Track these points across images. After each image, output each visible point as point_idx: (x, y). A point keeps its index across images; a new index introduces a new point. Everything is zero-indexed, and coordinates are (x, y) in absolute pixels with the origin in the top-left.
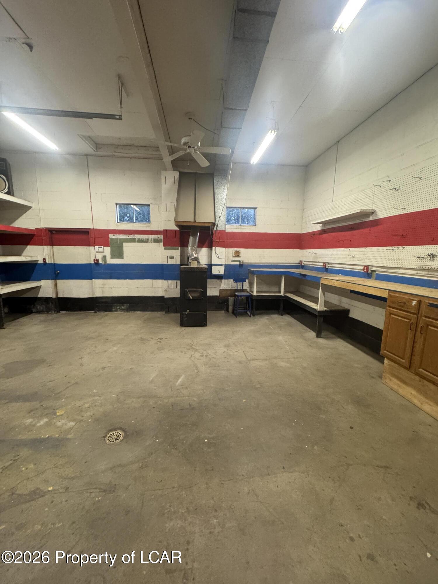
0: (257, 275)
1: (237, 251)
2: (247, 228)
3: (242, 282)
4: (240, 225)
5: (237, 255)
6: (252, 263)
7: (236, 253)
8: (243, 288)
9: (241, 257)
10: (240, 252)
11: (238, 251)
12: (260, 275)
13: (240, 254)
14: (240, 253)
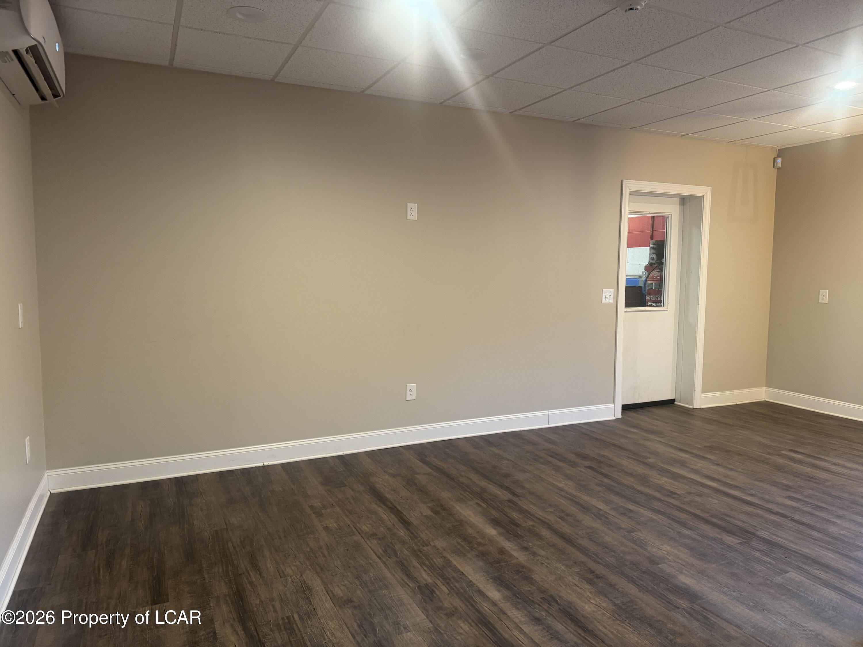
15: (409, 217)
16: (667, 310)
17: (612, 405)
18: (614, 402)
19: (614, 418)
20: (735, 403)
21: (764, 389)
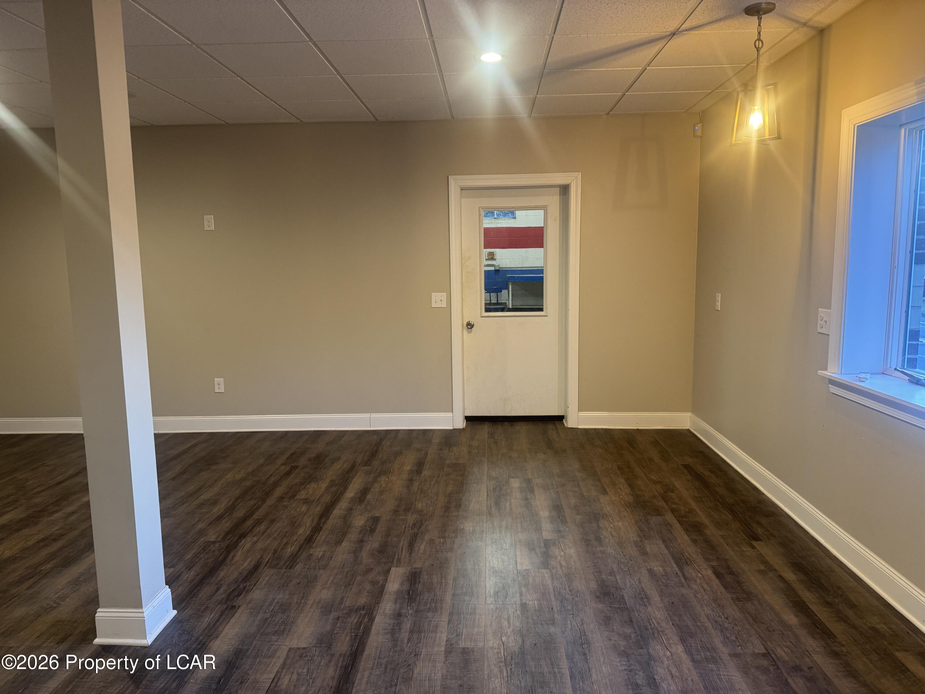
0: (512, 282)
1: (490, 252)
2: (501, 221)
3: (497, 293)
4: (495, 218)
5: (490, 257)
6: (511, 268)
7: (490, 255)
8: (499, 302)
9: (497, 260)
10: (495, 253)
11: (493, 253)
12: (515, 281)
13: (495, 257)
14: (495, 255)
15: (206, 228)
16: (546, 316)
17: (450, 414)
18: (453, 412)
19: (452, 428)
20: (636, 428)
21: (689, 414)
